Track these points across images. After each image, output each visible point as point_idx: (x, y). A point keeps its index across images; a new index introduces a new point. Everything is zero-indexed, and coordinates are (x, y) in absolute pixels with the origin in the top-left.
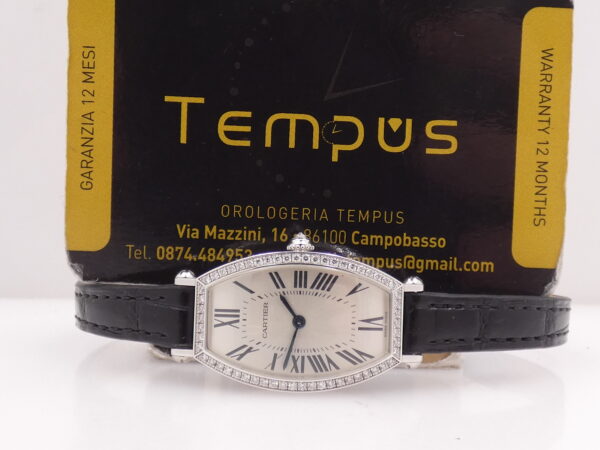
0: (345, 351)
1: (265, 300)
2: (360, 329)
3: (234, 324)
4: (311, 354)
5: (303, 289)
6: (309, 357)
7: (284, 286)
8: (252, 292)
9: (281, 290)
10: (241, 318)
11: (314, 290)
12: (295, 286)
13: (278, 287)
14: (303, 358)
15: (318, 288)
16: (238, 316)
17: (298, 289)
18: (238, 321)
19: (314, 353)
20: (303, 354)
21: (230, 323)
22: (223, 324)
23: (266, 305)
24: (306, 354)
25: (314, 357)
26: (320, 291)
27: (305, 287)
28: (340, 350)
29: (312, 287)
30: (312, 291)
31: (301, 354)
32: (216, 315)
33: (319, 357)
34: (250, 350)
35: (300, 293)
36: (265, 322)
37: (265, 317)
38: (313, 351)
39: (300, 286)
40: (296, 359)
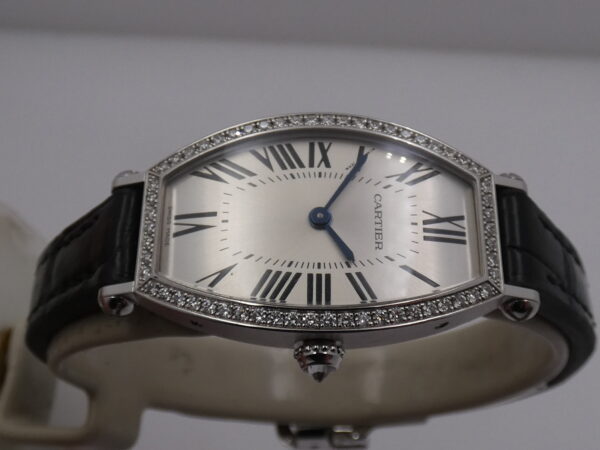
0: (241, 177)
1: (381, 254)
2: (214, 214)
3: (433, 218)
4: (298, 170)
5: (315, 272)
6: (301, 165)
7: (349, 276)
8: (405, 268)
9: (353, 271)
10: (421, 226)
11: (294, 271)
12: (328, 277)
13: (359, 275)
14: (311, 164)
15: (288, 275)
16: (425, 230)
17: (323, 272)
18: (425, 222)
19: (294, 172)
20: (312, 170)
21: (439, 220)
22: (449, 220)
23: (379, 245)
24: (307, 169)
25: (293, 167)
26: (285, 270)
27: (310, 277)
28: (249, 179)
29: (298, 275)
30: (298, 270)
31: (315, 170)
32: (462, 234)
33: (284, 167)
34: (402, 177)
35: (319, 266)
36: (378, 220)
37: (378, 226)
38: (296, 176)
39: (319, 276)
40: (323, 163)
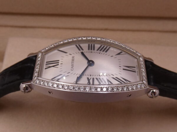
0: (117, 78)
1: (73, 55)
2: (124, 69)
3: (55, 66)
5: (92, 51)
6: (97, 78)
8: (66, 53)
9: (82, 51)
10: (59, 64)
11: (99, 52)
12: (89, 49)
13: (80, 50)
14: (93, 79)
15: (101, 50)
16: (58, 63)
17: (90, 51)
18: (58, 65)
21: (53, 66)
22: (50, 67)
23: (73, 57)
24: (95, 77)
25: (100, 78)
26: (101, 52)
27: (94, 49)
28: (114, 77)
29: (98, 50)
30: (97, 52)
31: (92, 77)
32: (46, 64)
33: (103, 79)
34: (63, 76)
35: (91, 52)
36: (73, 64)
37: (73, 62)
38: (99, 76)
39: (91, 49)
40: (89, 79)
